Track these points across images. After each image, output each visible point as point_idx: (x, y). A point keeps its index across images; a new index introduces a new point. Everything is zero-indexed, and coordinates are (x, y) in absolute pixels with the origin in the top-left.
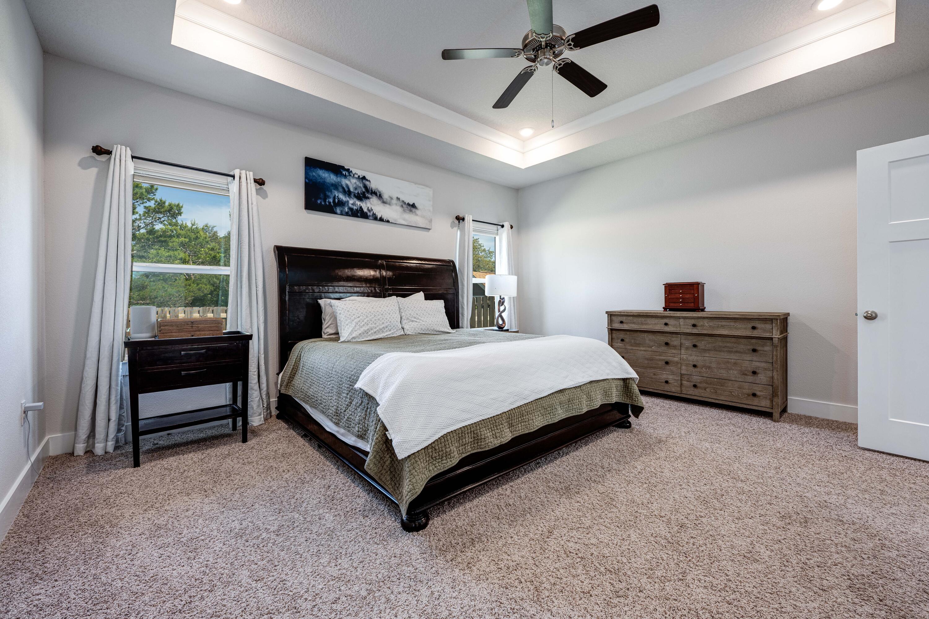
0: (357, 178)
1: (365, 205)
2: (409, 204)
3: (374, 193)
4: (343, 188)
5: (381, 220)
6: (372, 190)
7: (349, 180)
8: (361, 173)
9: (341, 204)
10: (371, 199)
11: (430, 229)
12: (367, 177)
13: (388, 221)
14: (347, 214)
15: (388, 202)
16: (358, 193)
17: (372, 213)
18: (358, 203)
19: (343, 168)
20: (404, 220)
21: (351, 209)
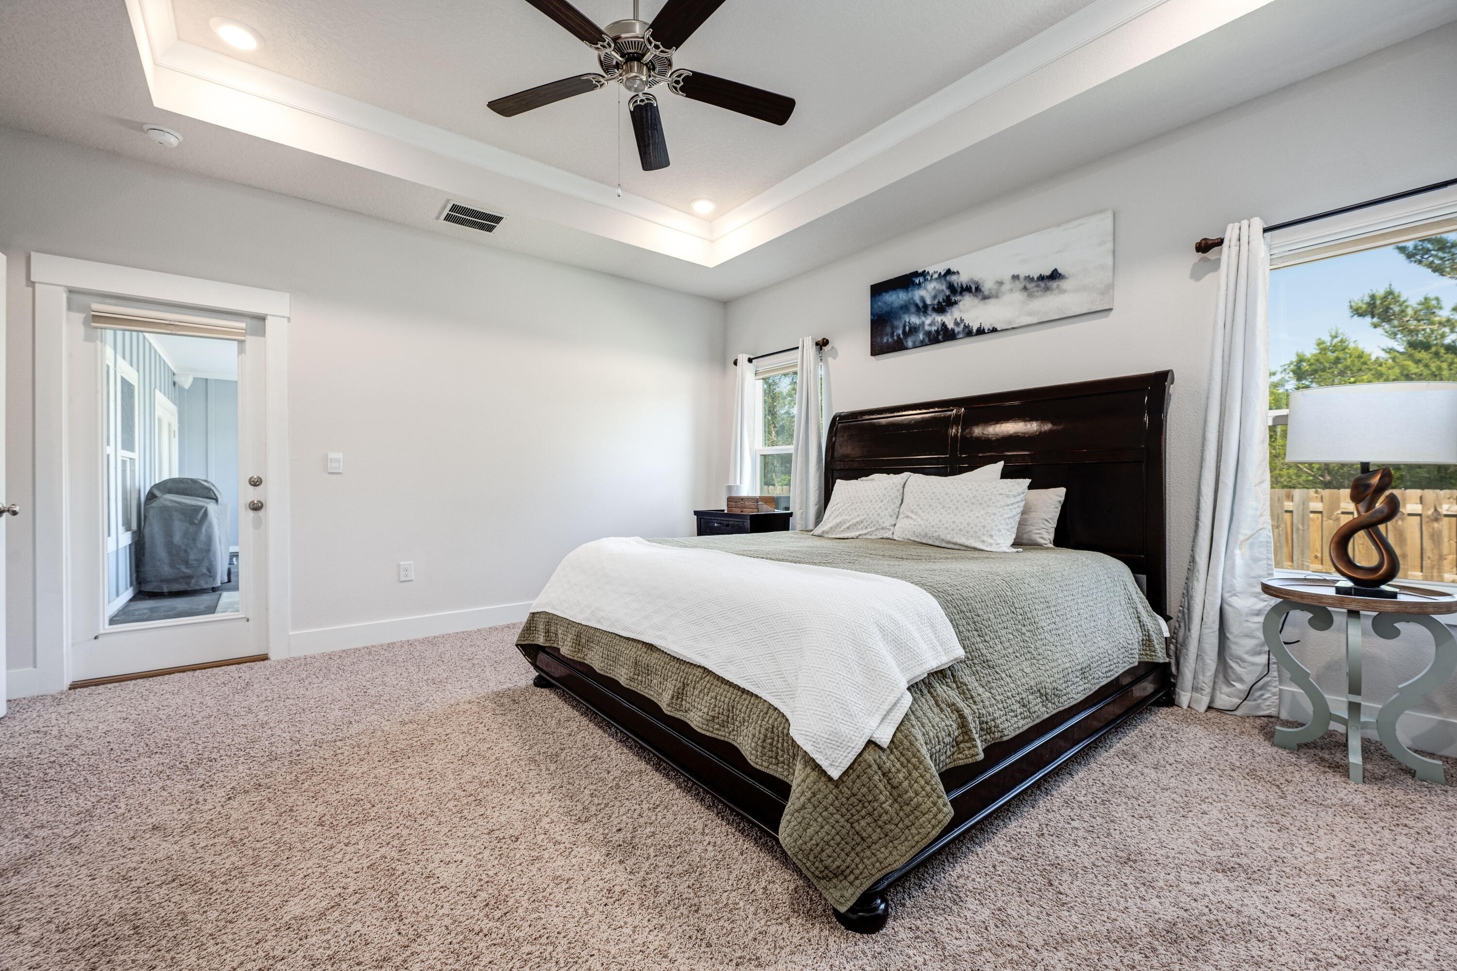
0: (936, 279)
1: (949, 319)
2: (1041, 278)
3: (966, 289)
4: (917, 305)
5: (981, 332)
6: (962, 286)
7: (925, 288)
8: (942, 268)
9: (913, 330)
10: (961, 303)
11: (1111, 310)
12: (953, 269)
13: (994, 330)
14: (923, 344)
15: (994, 292)
16: (939, 302)
17: (962, 326)
18: (939, 319)
19: (916, 274)
20: (1030, 314)
21: (928, 334)
